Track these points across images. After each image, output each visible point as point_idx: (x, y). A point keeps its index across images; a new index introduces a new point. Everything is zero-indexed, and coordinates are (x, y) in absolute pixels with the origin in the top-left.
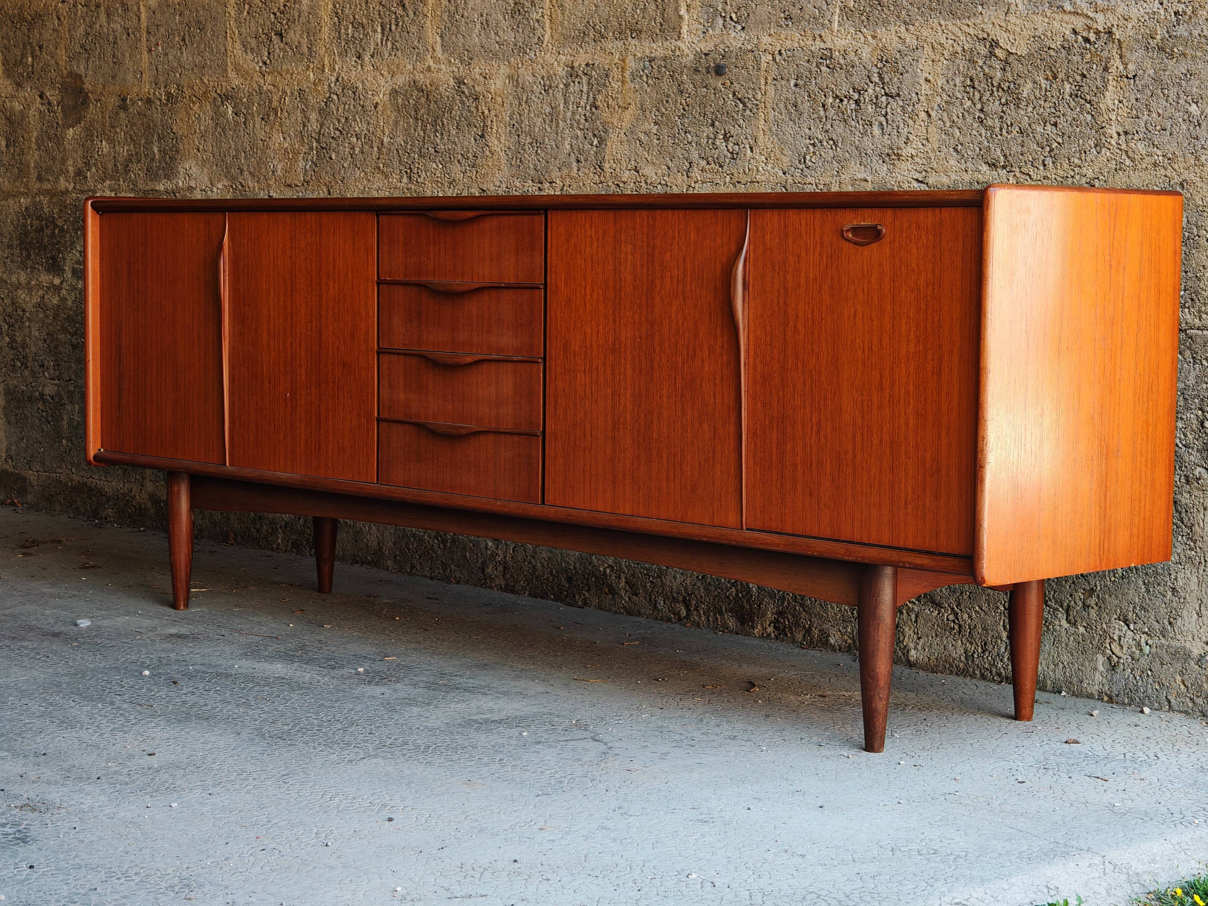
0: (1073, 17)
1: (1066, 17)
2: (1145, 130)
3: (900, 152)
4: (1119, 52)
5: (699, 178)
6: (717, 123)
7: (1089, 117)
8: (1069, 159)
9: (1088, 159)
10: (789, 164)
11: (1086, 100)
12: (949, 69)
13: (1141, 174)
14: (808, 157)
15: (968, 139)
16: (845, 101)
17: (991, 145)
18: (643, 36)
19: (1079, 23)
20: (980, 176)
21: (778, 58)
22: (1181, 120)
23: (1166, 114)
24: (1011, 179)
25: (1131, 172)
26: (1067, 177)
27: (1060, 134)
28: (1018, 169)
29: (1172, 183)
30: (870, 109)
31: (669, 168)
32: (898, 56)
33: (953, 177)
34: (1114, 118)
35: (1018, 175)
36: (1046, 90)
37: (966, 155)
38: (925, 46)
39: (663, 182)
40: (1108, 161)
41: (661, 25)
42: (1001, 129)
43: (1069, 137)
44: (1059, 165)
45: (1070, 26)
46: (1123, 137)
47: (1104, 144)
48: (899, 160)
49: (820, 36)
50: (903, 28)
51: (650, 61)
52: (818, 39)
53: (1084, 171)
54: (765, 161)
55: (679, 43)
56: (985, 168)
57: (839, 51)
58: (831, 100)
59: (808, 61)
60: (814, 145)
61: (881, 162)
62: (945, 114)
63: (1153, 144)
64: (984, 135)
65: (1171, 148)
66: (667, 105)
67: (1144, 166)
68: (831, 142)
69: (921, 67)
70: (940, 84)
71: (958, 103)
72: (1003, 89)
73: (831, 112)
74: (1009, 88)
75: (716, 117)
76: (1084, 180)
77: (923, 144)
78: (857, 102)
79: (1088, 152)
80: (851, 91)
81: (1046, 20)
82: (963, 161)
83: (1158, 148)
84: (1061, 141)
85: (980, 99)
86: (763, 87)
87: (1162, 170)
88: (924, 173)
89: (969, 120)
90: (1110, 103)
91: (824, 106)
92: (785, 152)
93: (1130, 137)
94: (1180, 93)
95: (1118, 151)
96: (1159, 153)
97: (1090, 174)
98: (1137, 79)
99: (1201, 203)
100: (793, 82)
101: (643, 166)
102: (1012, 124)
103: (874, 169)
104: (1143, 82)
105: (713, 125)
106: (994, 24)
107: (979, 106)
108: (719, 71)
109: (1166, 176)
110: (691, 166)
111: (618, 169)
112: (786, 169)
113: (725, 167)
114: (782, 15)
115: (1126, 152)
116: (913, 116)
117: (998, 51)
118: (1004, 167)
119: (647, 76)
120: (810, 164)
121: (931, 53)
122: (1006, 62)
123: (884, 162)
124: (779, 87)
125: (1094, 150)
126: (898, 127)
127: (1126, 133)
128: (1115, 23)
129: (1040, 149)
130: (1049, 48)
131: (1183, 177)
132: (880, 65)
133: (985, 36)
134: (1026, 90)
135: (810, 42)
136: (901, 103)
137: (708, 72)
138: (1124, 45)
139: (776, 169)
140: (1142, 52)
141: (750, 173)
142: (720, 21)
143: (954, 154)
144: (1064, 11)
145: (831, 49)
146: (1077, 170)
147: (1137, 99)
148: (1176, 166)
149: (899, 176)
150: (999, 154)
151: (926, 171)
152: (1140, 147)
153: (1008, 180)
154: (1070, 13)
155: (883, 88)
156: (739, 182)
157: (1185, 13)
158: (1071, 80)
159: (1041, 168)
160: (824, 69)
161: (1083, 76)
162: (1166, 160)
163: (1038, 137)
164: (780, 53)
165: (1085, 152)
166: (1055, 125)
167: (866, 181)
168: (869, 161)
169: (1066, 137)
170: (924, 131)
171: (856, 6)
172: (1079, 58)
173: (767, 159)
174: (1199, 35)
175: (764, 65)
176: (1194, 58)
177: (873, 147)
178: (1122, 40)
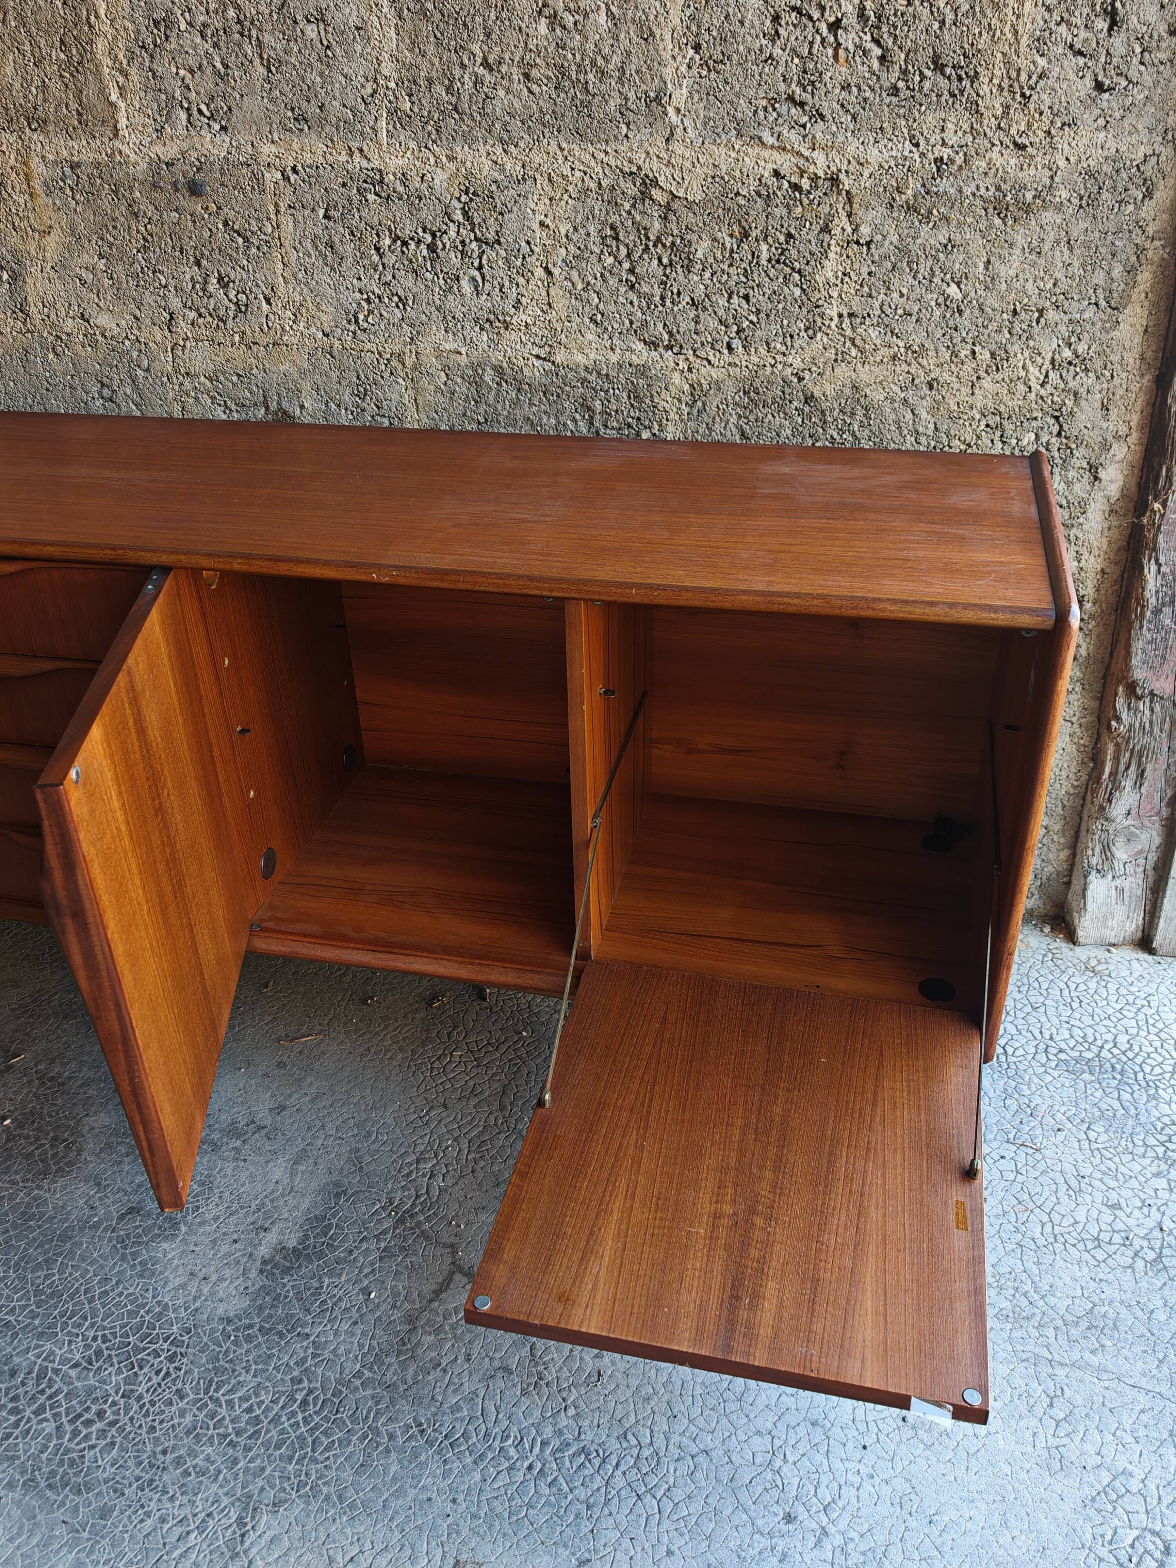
0: (776, 155)
1: (765, 153)
2: (879, 312)
3: (508, 319)
4: (847, 208)
5: (189, 334)
6: (204, 262)
7: (797, 292)
8: (768, 344)
9: (797, 346)
10: (332, 324)
11: (793, 269)
12: (577, 212)
13: (873, 368)
14: (361, 317)
15: (612, 307)
16: (413, 246)
17: (648, 318)
18: (51, 128)
19: (786, 163)
20: (634, 357)
21: (293, 176)
22: (933, 303)
23: (913, 296)
24: (681, 363)
25: (859, 365)
26: (764, 366)
27: (754, 310)
28: (691, 352)
29: (916, 382)
30: (454, 259)
31: (136, 318)
32: (494, 187)
33: (592, 356)
34: (835, 294)
35: (691, 358)
36: (732, 251)
37: (610, 329)
38: (538, 177)
39: (132, 337)
40: (825, 349)
41: (79, 114)
42: (663, 298)
43: (768, 316)
44: (753, 350)
45: (770, 166)
46: (847, 321)
47: (820, 328)
48: (506, 328)
49: (361, 150)
50: (499, 150)
51: (72, 168)
52: (357, 154)
53: (790, 359)
54: (293, 317)
55: (117, 144)
56: (640, 346)
57: (394, 174)
58: (388, 241)
59: (344, 185)
60: (368, 300)
61: (477, 329)
62: (574, 274)
63: (892, 332)
64: (636, 303)
65: (916, 340)
66: (114, 232)
67: (878, 359)
68: (396, 299)
69: (533, 206)
70: (563, 232)
71: (594, 259)
72: (664, 245)
73: (390, 259)
74: (673, 244)
75: (202, 254)
76: (789, 371)
77: (542, 311)
78: (432, 248)
79: (796, 337)
80: (420, 231)
81: (733, 155)
82: (606, 336)
83: (898, 337)
84: (755, 320)
85: (629, 255)
86: (273, 217)
87: (904, 365)
88: (547, 349)
89: (613, 282)
90: (830, 275)
91: (377, 249)
92: (324, 307)
93: (858, 321)
94: (936, 269)
95: (840, 337)
96: (901, 344)
97: (798, 363)
98: (873, 246)
99: (956, 408)
100: (321, 212)
101: (94, 314)
102: (679, 293)
103: (468, 338)
104: (882, 251)
105: (198, 264)
106: (648, 153)
107: (626, 265)
108: (195, 189)
109: (908, 372)
110: (172, 318)
111: (53, 316)
112: (328, 330)
113: (230, 323)
114: (290, 114)
115: (853, 341)
116: (525, 272)
117: (655, 193)
118: (669, 347)
119: (72, 189)
120: (366, 325)
121: (548, 188)
122: (668, 207)
123: (482, 329)
124: (300, 218)
125: (803, 334)
126: (502, 286)
127: (851, 315)
128: (844, 168)
129: (723, 328)
130: (738, 194)
131: (932, 375)
132: (464, 198)
133: (634, 169)
134: (702, 249)
135: (343, 158)
136: (503, 253)
137: (177, 190)
138: (856, 200)
139: (313, 329)
140: (882, 210)
141: (272, 332)
142: (183, 116)
143: (591, 325)
144: (763, 144)
145: (380, 171)
146: (779, 358)
147: (870, 274)
148: (924, 362)
149: (509, 350)
150: (661, 329)
151: (550, 346)
152: (873, 335)
153: (678, 364)
154: (772, 147)
155: (472, 230)
156: (254, 343)
157: (952, 161)
158: (770, 240)
159: (726, 351)
160: (371, 197)
161: (789, 236)
162: (909, 352)
163: (721, 312)
164: (294, 170)
165: (792, 336)
166: (746, 298)
167: (460, 353)
168: (459, 327)
169: (762, 315)
170: (544, 294)
171: (416, 110)
172: (784, 212)
173: (294, 315)
174: (974, 195)
175: (270, 186)
176: (960, 224)
177: (463, 309)
178: (854, 191)
